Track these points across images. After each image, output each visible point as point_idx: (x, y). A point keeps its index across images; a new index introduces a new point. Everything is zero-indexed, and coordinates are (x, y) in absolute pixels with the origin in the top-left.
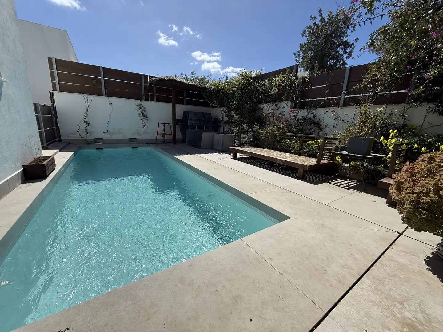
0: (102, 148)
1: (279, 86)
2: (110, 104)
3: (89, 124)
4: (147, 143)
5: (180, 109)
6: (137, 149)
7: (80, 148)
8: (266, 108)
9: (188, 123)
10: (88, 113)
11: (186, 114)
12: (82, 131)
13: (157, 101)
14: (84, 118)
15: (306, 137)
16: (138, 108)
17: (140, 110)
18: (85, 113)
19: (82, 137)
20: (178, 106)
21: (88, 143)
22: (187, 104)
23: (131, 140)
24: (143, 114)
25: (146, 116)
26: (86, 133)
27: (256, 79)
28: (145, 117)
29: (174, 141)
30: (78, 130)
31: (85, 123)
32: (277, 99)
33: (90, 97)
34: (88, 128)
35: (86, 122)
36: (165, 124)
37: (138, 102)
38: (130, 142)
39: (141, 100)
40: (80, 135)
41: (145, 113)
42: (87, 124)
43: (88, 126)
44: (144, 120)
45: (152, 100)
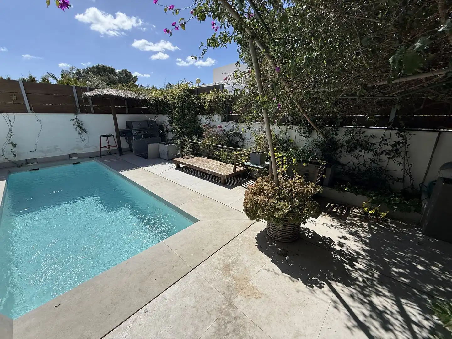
0: (38, 169)
1: (210, 102)
2: (38, 121)
3: (15, 145)
4: (90, 157)
5: (122, 119)
6: (79, 164)
7: (10, 172)
8: (203, 119)
9: (133, 133)
10: (12, 134)
11: (129, 124)
12: (8, 153)
13: (95, 113)
14: (8, 139)
15: (230, 149)
16: (73, 122)
17: (77, 124)
18: (9, 134)
19: (9, 161)
20: (118, 116)
21: (19, 167)
22: (129, 113)
23: (70, 156)
24: (81, 128)
25: (85, 129)
26: (14, 156)
27: (192, 91)
28: (83, 130)
29: (121, 151)
30: (3, 153)
31: (11, 145)
32: (210, 112)
33: (11, 116)
34: (15, 149)
35: (12, 143)
36: (107, 136)
37: (73, 116)
38: (70, 158)
39: (76, 113)
40: (6, 158)
41: (83, 127)
42: (13, 145)
43: (15, 147)
44: (83, 135)
45: (89, 112)
